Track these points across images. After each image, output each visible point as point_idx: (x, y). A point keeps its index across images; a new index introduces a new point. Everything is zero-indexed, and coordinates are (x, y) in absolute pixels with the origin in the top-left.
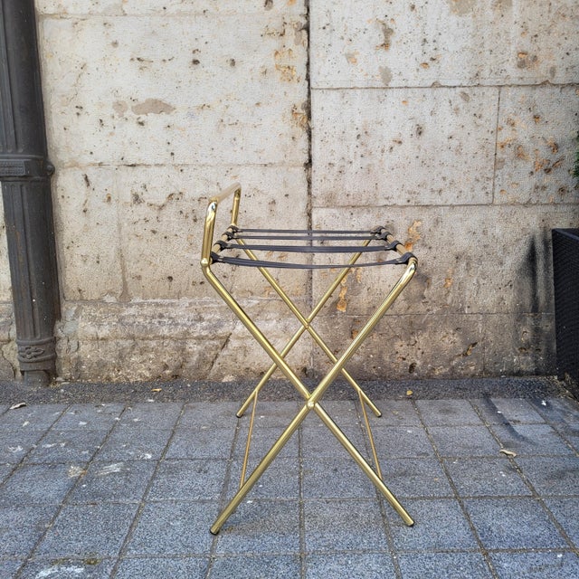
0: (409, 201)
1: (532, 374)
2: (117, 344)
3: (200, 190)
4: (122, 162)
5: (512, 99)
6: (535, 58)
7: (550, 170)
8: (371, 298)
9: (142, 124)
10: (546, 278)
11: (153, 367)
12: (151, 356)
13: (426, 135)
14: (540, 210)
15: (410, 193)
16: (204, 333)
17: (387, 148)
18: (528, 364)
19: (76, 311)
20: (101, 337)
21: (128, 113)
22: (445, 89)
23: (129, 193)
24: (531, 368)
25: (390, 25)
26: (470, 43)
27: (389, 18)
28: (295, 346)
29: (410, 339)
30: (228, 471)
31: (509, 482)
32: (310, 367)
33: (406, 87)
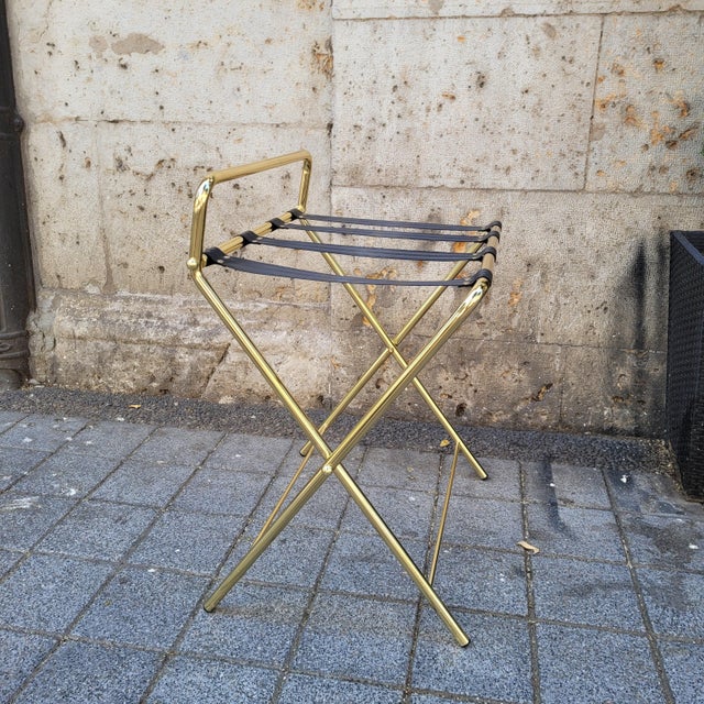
0: (462, 182)
1: (630, 434)
2: (97, 345)
3: (194, 158)
4: (102, 117)
5: (622, 35)
7: (675, 143)
8: (407, 312)
9: (124, 67)
10: (659, 301)
11: (138, 377)
12: (136, 364)
13: (489, 87)
14: (656, 202)
15: (464, 170)
16: (197, 341)
17: (434, 106)
18: (625, 419)
19: (53, 302)
20: (77, 334)
21: (108, 53)
22: (520, 20)
23: (111, 158)
24: (629, 425)
28: (309, 366)
29: (459, 371)
30: (152, 524)
31: (503, 590)
32: (327, 396)
33: (464, 16)
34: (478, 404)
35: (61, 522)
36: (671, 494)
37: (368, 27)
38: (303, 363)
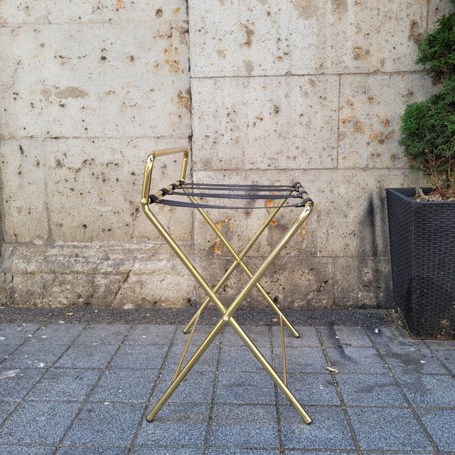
0: (269, 166)
1: (374, 308)
2: (42, 277)
3: (107, 157)
4: (48, 135)
5: (350, 85)
6: (368, 52)
7: (383, 141)
8: (241, 243)
9: (63, 106)
10: (383, 228)
11: (69, 296)
12: (68, 287)
13: (281, 114)
14: (377, 173)
15: (270, 159)
16: (109, 270)
17: (251, 124)
18: (370, 299)
19: (12, 251)
20: (29, 271)
21: (53, 98)
22: (296, 78)
23: (53, 160)
24: (373, 302)
25: (251, 27)
26: (315, 40)
27: (250, 22)
28: (182, 281)
29: (273, 277)
30: (99, 378)
31: (324, 393)
32: (193, 299)
33: (265, 76)
34: (286, 297)
35: (39, 382)
36: (404, 337)
37: (211, 81)
38: (177, 279)
